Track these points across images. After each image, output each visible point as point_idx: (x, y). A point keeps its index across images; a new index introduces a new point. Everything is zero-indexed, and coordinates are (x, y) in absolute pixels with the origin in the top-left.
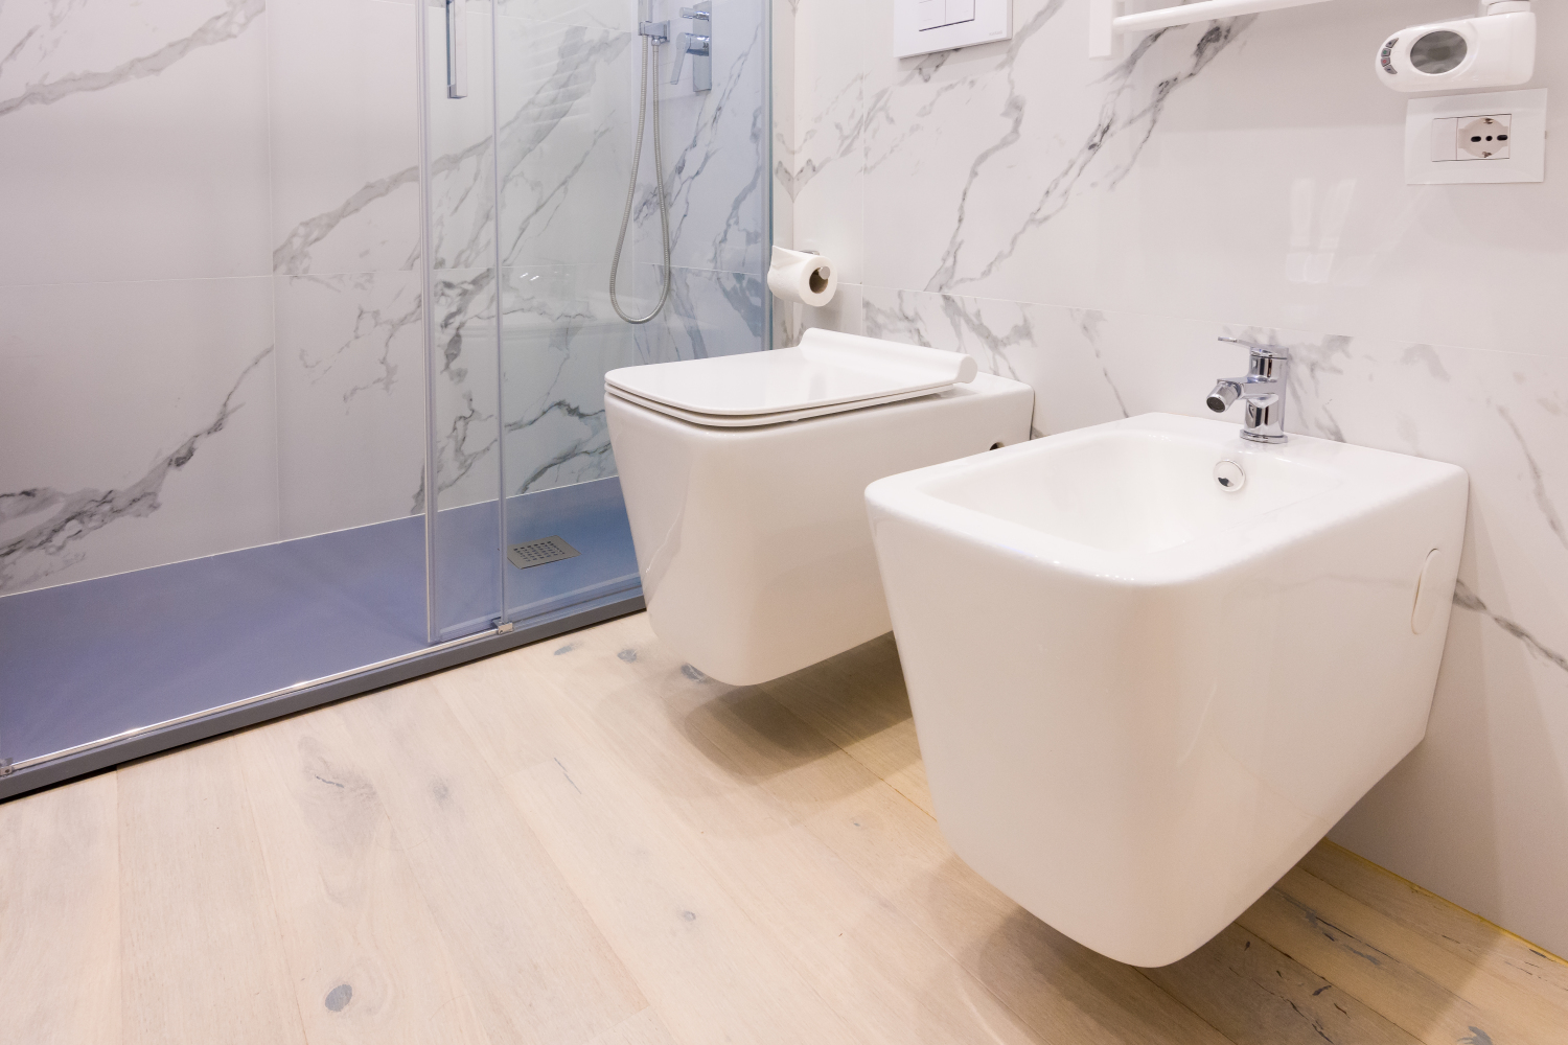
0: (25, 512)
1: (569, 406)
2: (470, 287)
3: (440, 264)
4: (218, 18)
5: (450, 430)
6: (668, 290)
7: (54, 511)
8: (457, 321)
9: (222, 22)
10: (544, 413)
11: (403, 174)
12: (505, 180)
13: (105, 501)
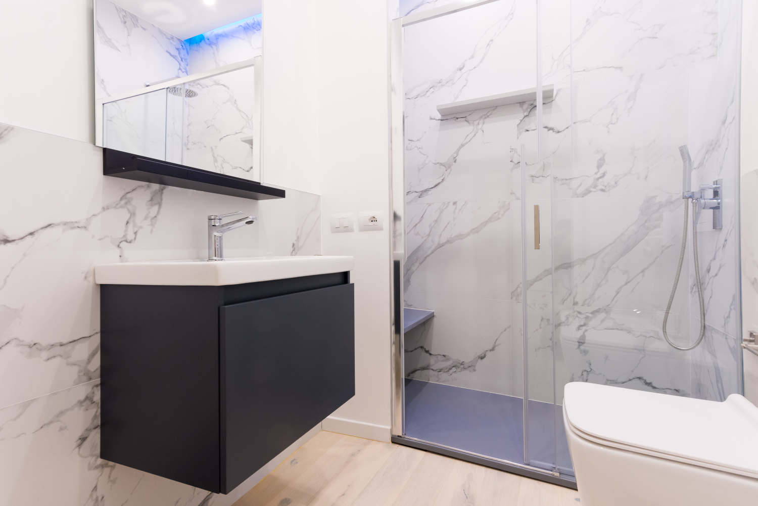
0: (443, 361)
1: (645, 380)
2: (590, 315)
3: (576, 304)
4: (495, 213)
5: (580, 375)
6: (704, 334)
7: (448, 364)
8: (584, 328)
9: (497, 214)
10: (630, 380)
11: (560, 266)
12: (609, 269)
13: (462, 364)
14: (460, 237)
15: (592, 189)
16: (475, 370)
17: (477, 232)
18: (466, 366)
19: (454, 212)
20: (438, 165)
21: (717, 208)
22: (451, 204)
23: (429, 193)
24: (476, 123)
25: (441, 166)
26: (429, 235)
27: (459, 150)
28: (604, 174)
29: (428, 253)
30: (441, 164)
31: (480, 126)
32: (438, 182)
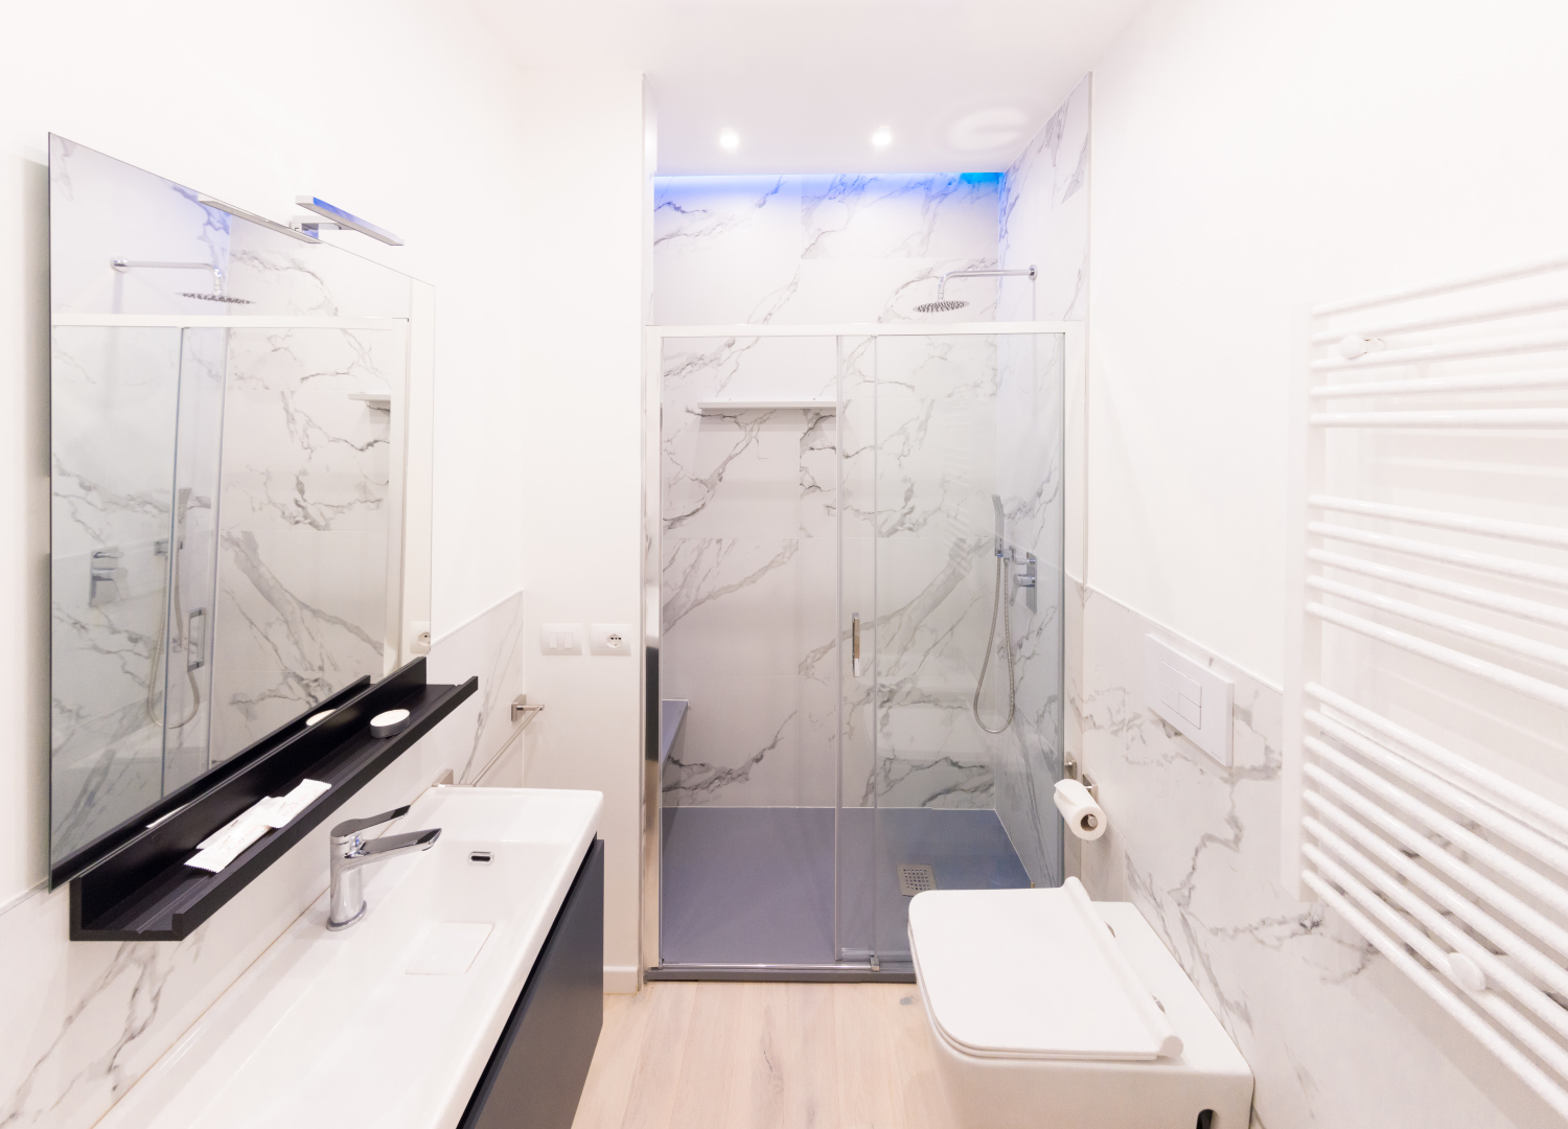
0: (700, 773)
1: (952, 760)
4: (778, 555)
7: (711, 774)
9: (780, 557)
10: (937, 763)
12: (916, 629)
13: (730, 772)
14: (729, 589)
15: (899, 528)
16: (747, 779)
17: (754, 582)
18: (734, 775)
19: (718, 555)
20: (697, 482)
21: (1033, 585)
22: (714, 542)
23: (684, 522)
24: (749, 427)
25: (702, 485)
26: (683, 586)
27: (725, 463)
28: (912, 509)
29: (681, 614)
30: (701, 482)
31: (754, 433)
32: (695, 509)
